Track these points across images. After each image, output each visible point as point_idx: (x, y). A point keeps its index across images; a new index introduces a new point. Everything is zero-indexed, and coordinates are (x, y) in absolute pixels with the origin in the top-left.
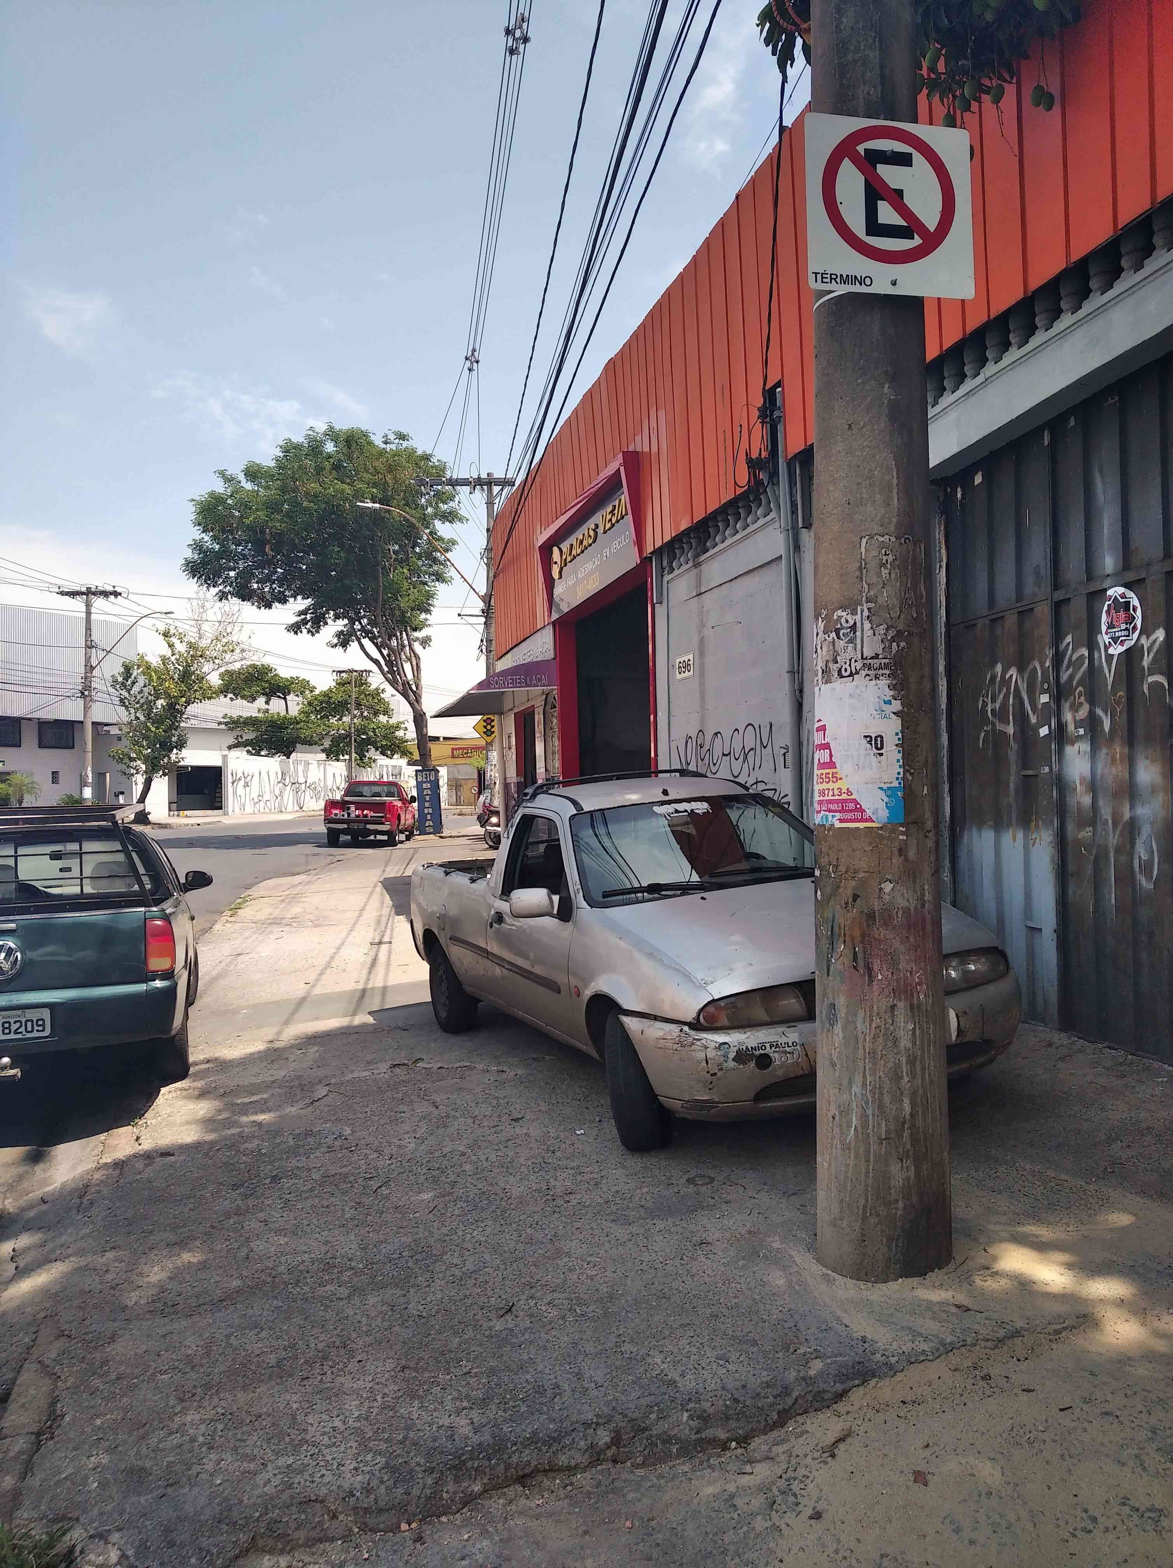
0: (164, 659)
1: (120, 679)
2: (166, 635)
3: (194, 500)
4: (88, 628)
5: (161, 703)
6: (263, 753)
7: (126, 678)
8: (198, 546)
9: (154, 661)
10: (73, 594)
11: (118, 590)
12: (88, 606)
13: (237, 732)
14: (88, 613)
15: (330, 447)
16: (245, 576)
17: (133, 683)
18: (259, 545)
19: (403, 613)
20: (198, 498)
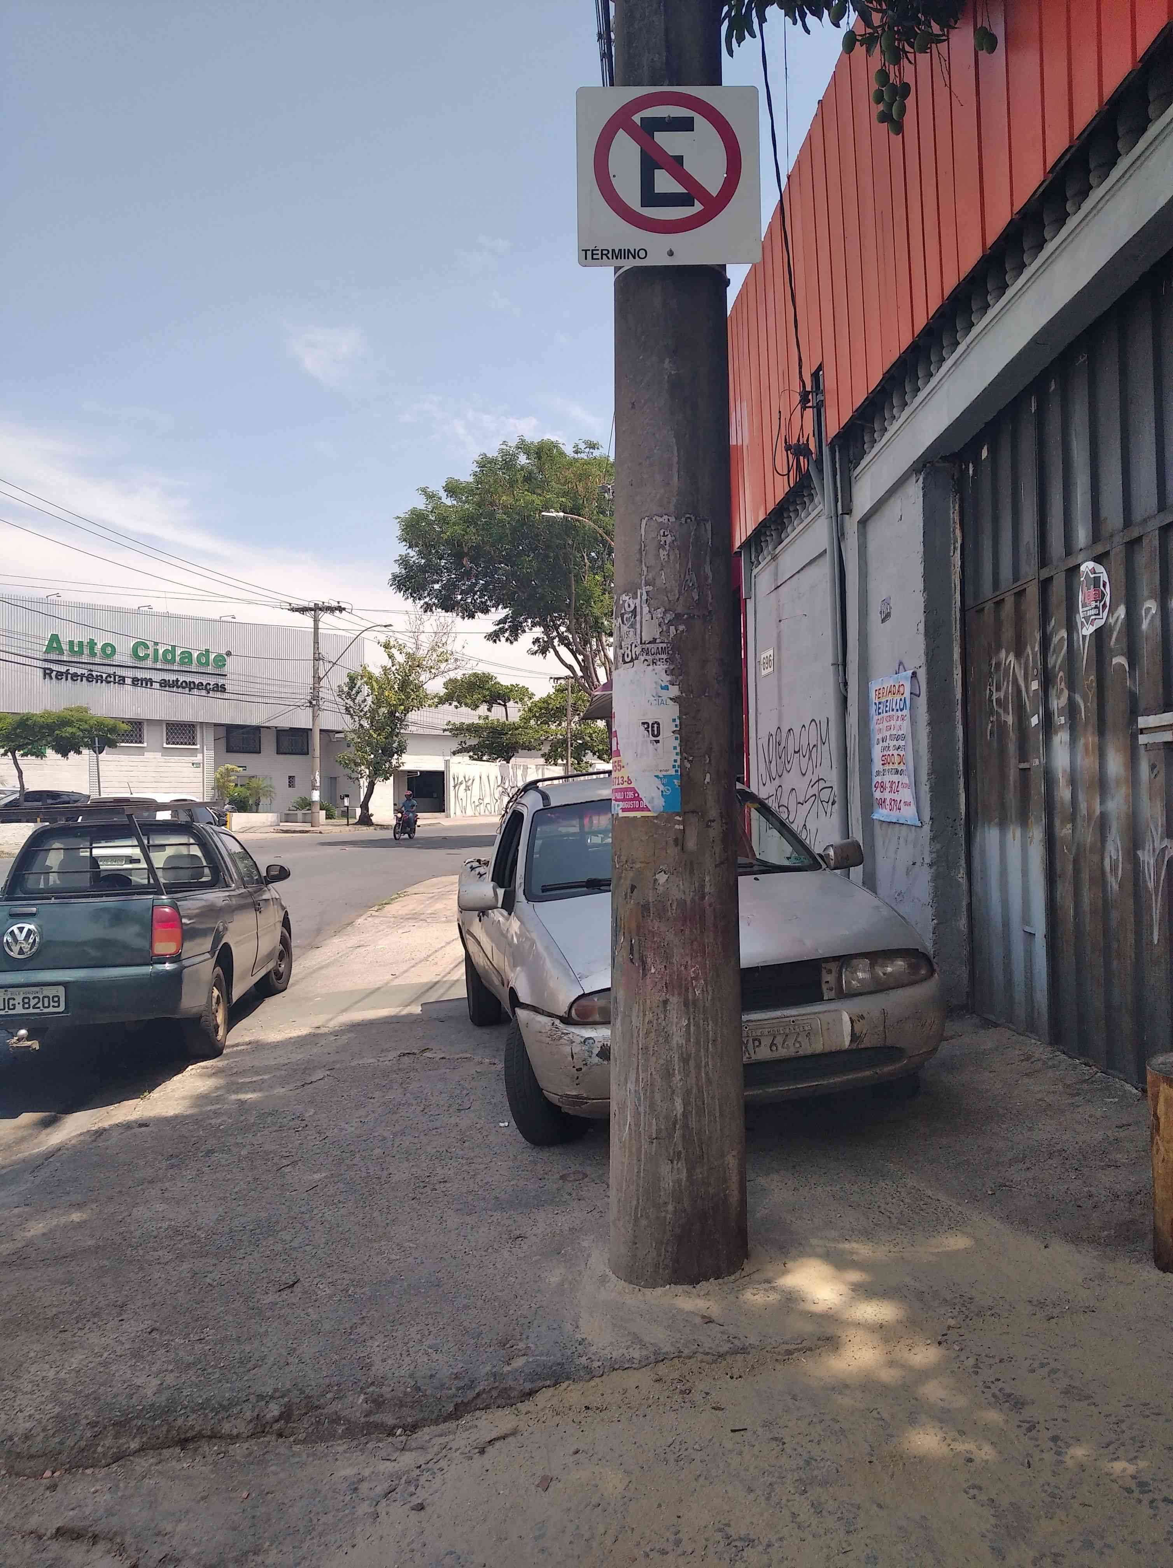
0: (385, 670)
1: (346, 689)
2: (387, 646)
3: (399, 518)
4: (316, 642)
5: (384, 710)
6: (484, 758)
7: (351, 688)
8: (404, 561)
9: (377, 672)
10: (303, 610)
11: (343, 605)
12: (316, 621)
13: (461, 738)
14: (316, 628)
15: (523, 460)
16: (450, 587)
17: (358, 693)
18: (458, 557)
19: (597, 619)
20: (402, 516)
